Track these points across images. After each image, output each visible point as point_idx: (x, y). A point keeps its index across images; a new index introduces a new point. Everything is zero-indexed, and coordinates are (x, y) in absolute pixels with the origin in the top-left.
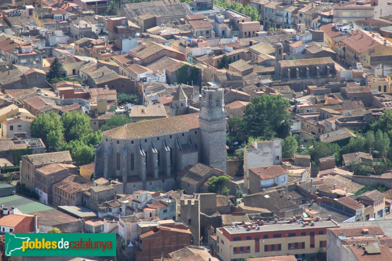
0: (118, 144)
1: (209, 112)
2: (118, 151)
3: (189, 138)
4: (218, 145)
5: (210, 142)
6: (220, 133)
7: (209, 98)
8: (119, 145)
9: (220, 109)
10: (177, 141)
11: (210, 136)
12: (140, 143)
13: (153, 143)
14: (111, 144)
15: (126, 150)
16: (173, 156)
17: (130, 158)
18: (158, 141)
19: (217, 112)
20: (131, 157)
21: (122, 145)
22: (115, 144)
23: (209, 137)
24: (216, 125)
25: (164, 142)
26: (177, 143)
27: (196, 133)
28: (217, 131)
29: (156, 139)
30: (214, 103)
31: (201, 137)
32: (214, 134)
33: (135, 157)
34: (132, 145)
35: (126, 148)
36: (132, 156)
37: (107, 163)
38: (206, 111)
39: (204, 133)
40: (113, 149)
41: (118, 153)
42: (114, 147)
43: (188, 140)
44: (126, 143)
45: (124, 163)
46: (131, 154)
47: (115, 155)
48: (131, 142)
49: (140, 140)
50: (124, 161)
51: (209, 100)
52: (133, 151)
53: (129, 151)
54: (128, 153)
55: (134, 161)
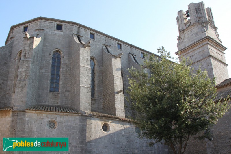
0: (24, 33)
7: (197, 11)
9: (214, 30)
12: (78, 34)
19: (212, 32)
29: (114, 43)
34: (58, 32)
44: (42, 25)
45: (25, 56)
46: (52, 52)
47: (14, 59)
48: (56, 26)
49: (79, 28)
50: (27, 48)
51: (197, 14)
52: (59, 47)
53: (48, 44)
54: (45, 47)
55: (61, 69)
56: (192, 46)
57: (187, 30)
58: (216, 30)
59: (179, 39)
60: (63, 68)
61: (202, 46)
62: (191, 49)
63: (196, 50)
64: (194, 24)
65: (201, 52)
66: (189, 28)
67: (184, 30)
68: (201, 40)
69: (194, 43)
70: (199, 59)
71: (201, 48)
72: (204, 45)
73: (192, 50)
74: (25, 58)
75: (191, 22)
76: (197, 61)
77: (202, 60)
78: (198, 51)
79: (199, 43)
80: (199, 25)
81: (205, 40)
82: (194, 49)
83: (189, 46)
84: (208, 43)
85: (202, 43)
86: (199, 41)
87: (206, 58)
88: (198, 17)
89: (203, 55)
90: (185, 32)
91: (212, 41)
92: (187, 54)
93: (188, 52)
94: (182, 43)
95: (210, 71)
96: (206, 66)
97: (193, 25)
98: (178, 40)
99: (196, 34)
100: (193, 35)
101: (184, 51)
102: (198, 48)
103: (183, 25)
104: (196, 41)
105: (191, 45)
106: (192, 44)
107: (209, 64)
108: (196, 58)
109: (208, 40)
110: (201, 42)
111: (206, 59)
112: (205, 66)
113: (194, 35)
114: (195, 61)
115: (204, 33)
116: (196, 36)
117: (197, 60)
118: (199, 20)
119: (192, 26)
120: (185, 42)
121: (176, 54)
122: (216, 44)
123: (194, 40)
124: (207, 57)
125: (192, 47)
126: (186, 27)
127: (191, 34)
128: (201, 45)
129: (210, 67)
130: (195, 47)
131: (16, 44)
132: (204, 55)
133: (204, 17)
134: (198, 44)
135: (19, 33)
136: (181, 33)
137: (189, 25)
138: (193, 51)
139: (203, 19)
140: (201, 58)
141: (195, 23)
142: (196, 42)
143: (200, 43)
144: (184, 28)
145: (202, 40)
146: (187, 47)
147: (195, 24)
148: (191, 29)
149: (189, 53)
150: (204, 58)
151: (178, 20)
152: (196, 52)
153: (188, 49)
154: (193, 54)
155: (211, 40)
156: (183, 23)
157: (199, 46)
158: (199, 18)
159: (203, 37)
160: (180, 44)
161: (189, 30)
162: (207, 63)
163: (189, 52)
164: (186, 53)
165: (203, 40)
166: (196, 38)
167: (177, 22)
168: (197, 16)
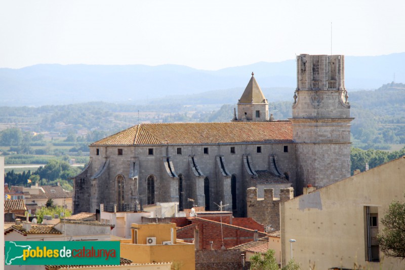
0: (120, 157)
1: (313, 99)
2: (119, 172)
3: (271, 158)
4: (333, 173)
5: (316, 165)
6: (337, 146)
7: (314, 69)
8: (122, 158)
9: (337, 94)
10: (245, 161)
11: (316, 151)
12: (167, 154)
13: (195, 159)
14: (106, 158)
15: (137, 167)
16: (237, 192)
17: (145, 185)
18: (205, 156)
19: (330, 101)
20: (149, 184)
21: (128, 156)
22: (115, 156)
23: (314, 154)
24: (329, 129)
25: (218, 160)
26: (246, 165)
27: (286, 149)
28: (331, 142)
29: (201, 150)
30: (324, 81)
31: (296, 158)
32: (325, 147)
33: (156, 185)
34: (151, 157)
35: (137, 163)
36: (151, 182)
37: (96, 196)
38: (308, 100)
39: (303, 150)
40: (109, 168)
41: (119, 177)
42: (112, 165)
43: (269, 163)
44: (136, 153)
45: (132, 194)
46: (147, 177)
47: (113, 181)
48: (148, 151)
49: (167, 148)
50: (132, 187)
51: (314, 74)
52: (152, 172)
53: (143, 171)
54: (141, 175)
55: (155, 193)
57: (301, 92)
60: (157, 191)
74: (132, 195)
131: (113, 166)
133: (321, 81)
135: (114, 154)
139: (320, 83)
141: (307, 91)
158: (315, 81)
168: (314, 77)
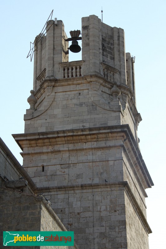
51: (103, 55)
56: (72, 136)
57: (66, 83)
58: (136, 123)
59: (34, 99)
61: (103, 148)
62: (68, 142)
63: (83, 153)
64: (91, 76)
65: (97, 164)
66: (75, 82)
67: (56, 81)
68: (105, 128)
69: (82, 130)
70: (89, 182)
71: (99, 153)
72: (110, 147)
73: (71, 146)
75: (82, 67)
76: (83, 187)
77: (97, 186)
78: (90, 157)
79: (95, 136)
80: (104, 86)
81: (115, 135)
82: (79, 146)
83: (64, 132)
84: (123, 146)
85: (106, 139)
86: (99, 129)
87: (111, 185)
88: (103, 63)
89: (101, 174)
90: (60, 89)
91: (131, 144)
92: (52, 152)
93: (57, 148)
94: (42, 117)
95: (117, 230)
96: (106, 210)
97: (89, 80)
98: (29, 100)
99: (93, 107)
100: (81, 105)
101: (46, 141)
102: (92, 149)
103: (57, 66)
104: (87, 125)
105: (72, 131)
106: (77, 130)
107: (117, 208)
108: (78, 176)
109: (125, 137)
110: (104, 136)
111: (109, 189)
112: (103, 208)
113: (85, 109)
114: (75, 184)
115: (117, 114)
116: (89, 112)
117: (80, 182)
118: (106, 73)
119: (85, 81)
120: (55, 116)
121: (17, 141)
122: (137, 159)
123: (83, 121)
124: (115, 184)
125: (75, 138)
126: (66, 75)
127: (75, 101)
128: (102, 144)
129: (120, 218)
130: (81, 141)
132: (105, 176)
133: (120, 73)
134: (93, 136)
136: (46, 85)
137: (74, 74)
138: (73, 150)
139: (117, 76)
140: (96, 181)
141: (96, 76)
142: (90, 129)
143: (100, 136)
144: (59, 76)
145: (109, 131)
146: (58, 132)
147: (94, 79)
148: (79, 87)
149: (60, 151)
150: (106, 184)
151: (39, 46)
152: (82, 157)
153: (57, 139)
154: (73, 159)
155: (129, 141)
156: (57, 59)
157: (95, 145)
158: (108, 68)
159: (111, 123)
160: (35, 115)
161: (72, 87)
162: (111, 201)
163: (61, 149)
164: (50, 149)
165: (111, 133)
166: (89, 117)
167: (36, 50)
168: (103, 61)
